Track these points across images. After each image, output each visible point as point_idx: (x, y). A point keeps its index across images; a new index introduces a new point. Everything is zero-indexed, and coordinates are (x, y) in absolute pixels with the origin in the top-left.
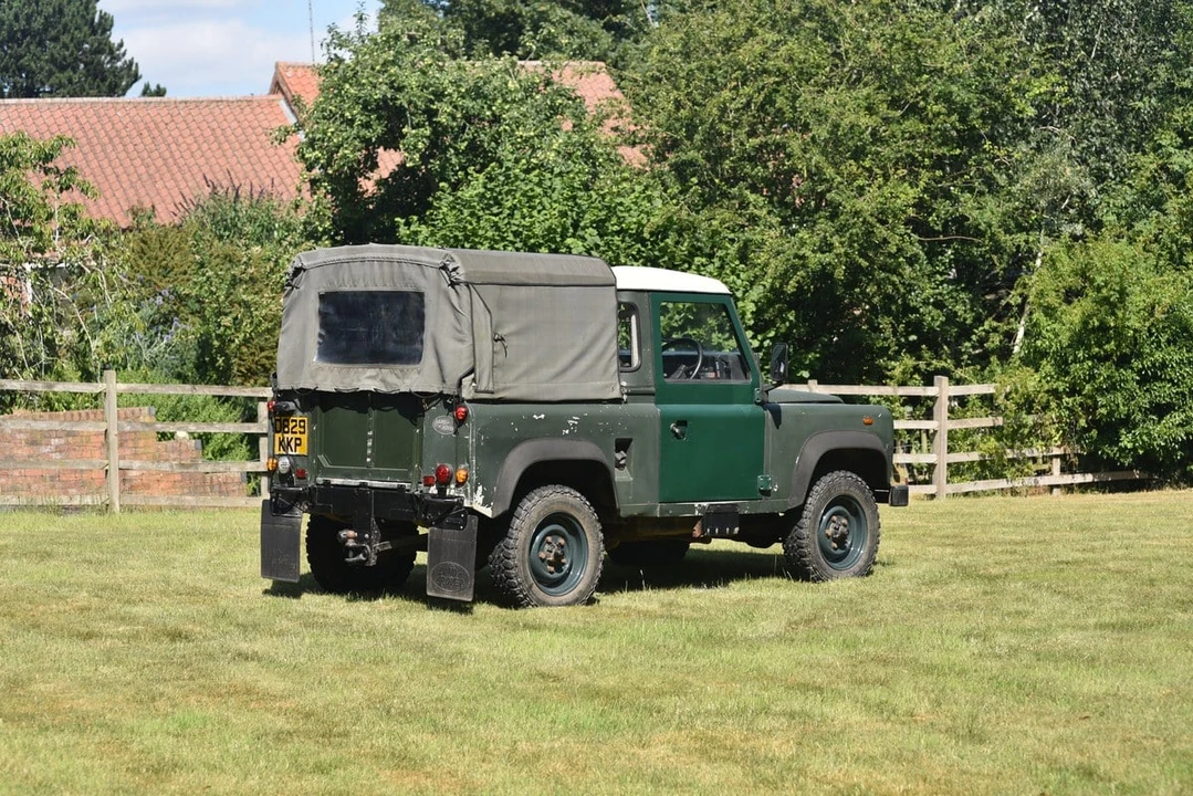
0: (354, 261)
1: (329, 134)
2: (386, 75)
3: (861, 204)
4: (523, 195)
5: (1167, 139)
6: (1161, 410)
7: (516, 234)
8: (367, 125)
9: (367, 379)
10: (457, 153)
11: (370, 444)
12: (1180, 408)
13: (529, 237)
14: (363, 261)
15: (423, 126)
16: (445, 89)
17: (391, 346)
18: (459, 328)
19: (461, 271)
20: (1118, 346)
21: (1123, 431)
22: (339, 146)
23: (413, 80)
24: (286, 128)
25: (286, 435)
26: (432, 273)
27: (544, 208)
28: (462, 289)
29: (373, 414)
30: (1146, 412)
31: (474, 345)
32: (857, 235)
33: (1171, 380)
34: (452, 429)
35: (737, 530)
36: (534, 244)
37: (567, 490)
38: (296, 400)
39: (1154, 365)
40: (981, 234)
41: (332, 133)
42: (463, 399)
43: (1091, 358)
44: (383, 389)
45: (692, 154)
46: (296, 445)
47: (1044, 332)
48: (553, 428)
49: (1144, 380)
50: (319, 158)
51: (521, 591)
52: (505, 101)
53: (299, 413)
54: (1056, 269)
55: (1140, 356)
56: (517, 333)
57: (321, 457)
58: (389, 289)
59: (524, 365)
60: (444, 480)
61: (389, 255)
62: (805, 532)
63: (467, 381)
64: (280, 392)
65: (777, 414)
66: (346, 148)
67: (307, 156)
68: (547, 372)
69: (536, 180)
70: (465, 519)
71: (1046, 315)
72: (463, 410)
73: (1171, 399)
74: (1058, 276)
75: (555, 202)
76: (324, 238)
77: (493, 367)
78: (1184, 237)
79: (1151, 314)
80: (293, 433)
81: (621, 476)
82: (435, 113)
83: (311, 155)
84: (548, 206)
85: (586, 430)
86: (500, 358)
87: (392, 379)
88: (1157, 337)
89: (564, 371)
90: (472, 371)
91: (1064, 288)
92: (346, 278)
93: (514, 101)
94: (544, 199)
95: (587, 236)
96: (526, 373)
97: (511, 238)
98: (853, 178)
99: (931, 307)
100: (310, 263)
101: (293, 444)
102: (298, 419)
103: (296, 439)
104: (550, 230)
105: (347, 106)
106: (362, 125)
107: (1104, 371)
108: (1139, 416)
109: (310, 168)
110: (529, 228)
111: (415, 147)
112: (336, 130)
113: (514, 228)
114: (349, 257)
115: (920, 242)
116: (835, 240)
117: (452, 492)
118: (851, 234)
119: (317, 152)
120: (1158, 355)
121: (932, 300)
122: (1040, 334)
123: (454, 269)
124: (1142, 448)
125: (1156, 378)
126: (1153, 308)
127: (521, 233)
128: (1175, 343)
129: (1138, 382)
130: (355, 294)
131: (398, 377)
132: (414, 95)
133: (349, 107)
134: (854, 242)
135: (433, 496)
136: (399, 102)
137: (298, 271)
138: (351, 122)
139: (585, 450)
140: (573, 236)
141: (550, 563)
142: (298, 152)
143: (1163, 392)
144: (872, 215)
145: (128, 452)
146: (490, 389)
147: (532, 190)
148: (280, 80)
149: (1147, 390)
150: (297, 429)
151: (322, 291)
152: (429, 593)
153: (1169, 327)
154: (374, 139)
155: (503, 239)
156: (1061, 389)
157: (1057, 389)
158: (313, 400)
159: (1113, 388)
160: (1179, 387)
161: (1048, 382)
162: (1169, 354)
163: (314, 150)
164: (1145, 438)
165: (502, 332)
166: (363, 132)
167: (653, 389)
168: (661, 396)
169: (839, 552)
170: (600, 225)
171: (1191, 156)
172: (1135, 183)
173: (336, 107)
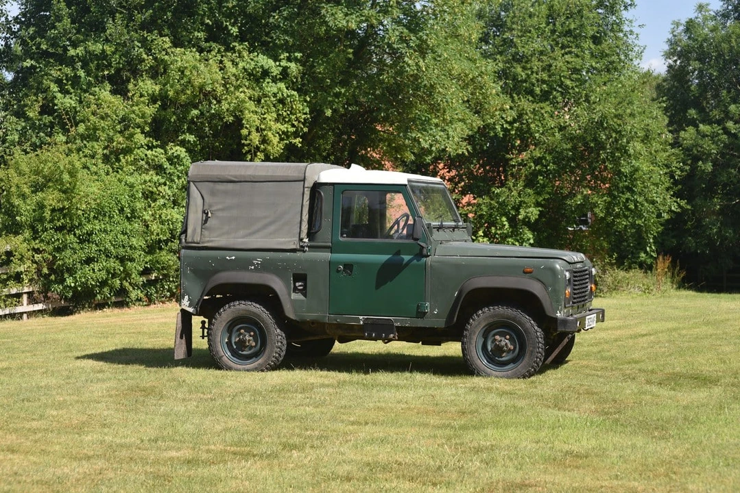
6: (89, 261)
12: (98, 260)
20: (70, 221)
21: (67, 275)
30: (83, 263)
33: (95, 242)
39: (87, 232)
43: (53, 228)
73: (94, 254)
74: (22, 174)
91: (30, 182)
107: (60, 236)
108: (79, 266)
120: (90, 226)
122: (19, 213)
124: (80, 286)
125: (87, 241)
128: (97, 218)
129: (78, 243)
143: (91, 250)
160: (98, 246)
162: (95, 225)
164: (82, 279)
171: (74, 98)
172: (31, 115)
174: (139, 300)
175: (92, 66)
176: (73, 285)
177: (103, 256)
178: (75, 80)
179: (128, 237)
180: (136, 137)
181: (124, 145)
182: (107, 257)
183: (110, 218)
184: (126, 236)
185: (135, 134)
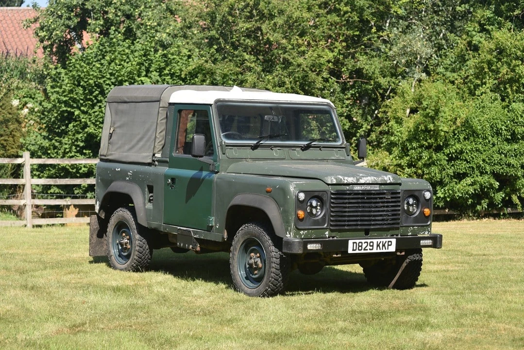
1: (50, 23)
3: (301, 60)
4: (119, 53)
5: (472, 27)
6: (460, 176)
7: (111, 74)
12: (471, 175)
15: (99, 19)
20: (436, 141)
21: (438, 188)
22: (54, 29)
24: (29, 20)
27: (130, 61)
30: (452, 178)
32: (299, 77)
33: (466, 160)
36: (121, 80)
39: (456, 151)
40: (370, 78)
41: (51, 22)
43: (421, 147)
45: (213, 33)
47: (395, 132)
49: (451, 159)
50: (46, 35)
54: (404, 97)
55: (448, 146)
69: (127, 45)
71: (397, 122)
73: (466, 170)
74: (405, 101)
75: (136, 57)
76: (47, 78)
78: (477, 81)
79: (455, 123)
82: (106, 13)
83: (42, 34)
84: (132, 59)
88: (458, 136)
93: (150, 7)
94: (131, 56)
95: (152, 76)
97: (108, 76)
98: (299, 46)
99: (343, 118)
104: (130, 72)
105: (59, 8)
106: (67, 19)
107: (428, 154)
108: (447, 180)
109: (42, 41)
110: (119, 71)
111: (94, 30)
112: (53, 21)
113: (110, 71)
115: (337, 82)
116: (287, 80)
118: (295, 77)
119: (45, 33)
120: (458, 146)
121: (345, 114)
122: (393, 133)
124: (448, 197)
125: (457, 158)
126: (456, 120)
127: (115, 74)
128: (468, 139)
129: (447, 160)
132: (95, 3)
133: (60, 9)
134: (297, 81)
136: (86, 6)
138: (60, 17)
140: (146, 76)
142: (36, 33)
143: (462, 166)
144: (307, 67)
147: (124, 51)
149: (453, 165)
153: (465, 130)
155: (104, 77)
156: (402, 164)
157: (400, 164)
159: (433, 164)
160: (470, 164)
161: (396, 160)
162: (465, 146)
163: (43, 31)
164: (450, 192)
166: (67, 22)
167: (168, 159)
170: (160, 70)
173: (54, 9)
177: (477, 172)
179: (506, 156)
180: (517, 68)
181: (509, 76)
182: (482, 173)
183: (483, 139)
184: (503, 156)
185: (518, 66)
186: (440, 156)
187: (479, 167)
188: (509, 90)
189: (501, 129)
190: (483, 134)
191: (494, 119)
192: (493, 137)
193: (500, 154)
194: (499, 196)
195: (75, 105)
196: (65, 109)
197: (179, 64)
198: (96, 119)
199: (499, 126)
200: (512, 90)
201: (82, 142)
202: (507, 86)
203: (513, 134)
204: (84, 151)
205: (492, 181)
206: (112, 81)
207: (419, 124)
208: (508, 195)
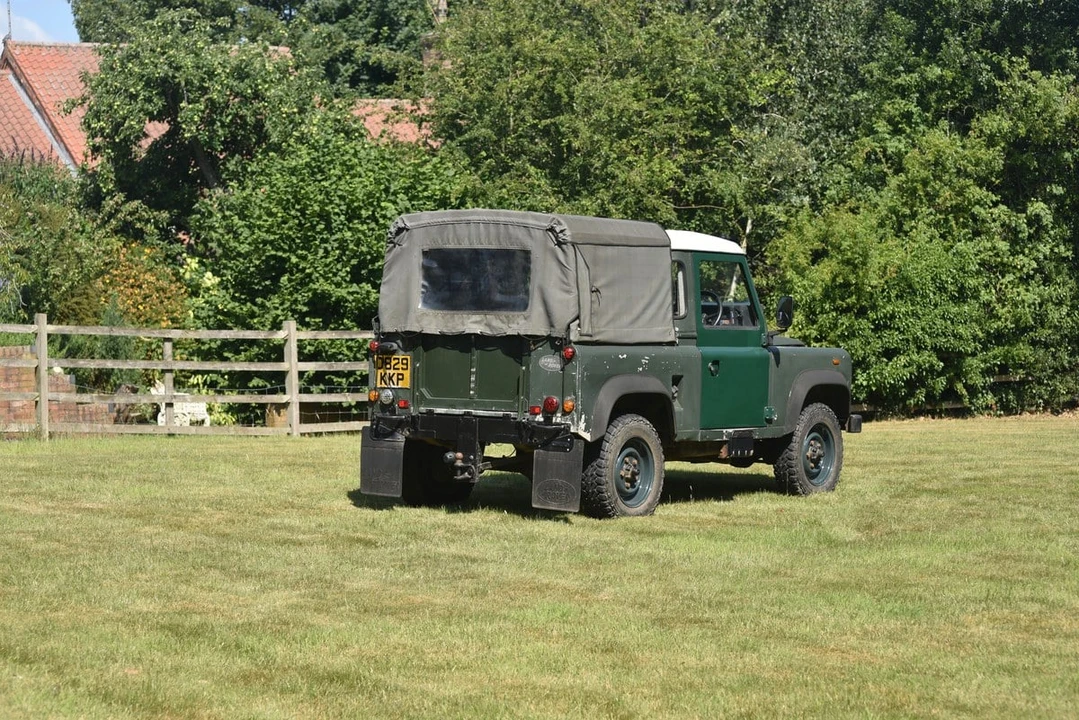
0: (459, 222)
1: (115, 107)
2: (165, 56)
3: (633, 177)
5: (882, 127)
6: (890, 354)
8: (149, 100)
9: (473, 324)
10: (223, 125)
11: (473, 379)
12: (904, 352)
13: (353, 201)
14: (468, 223)
15: (198, 101)
16: (215, 70)
17: (498, 297)
18: (565, 280)
19: (568, 232)
20: (858, 300)
21: (859, 371)
23: (189, 61)
24: (72, 101)
25: (388, 371)
26: (539, 234)
28: (570, 249)
29: (476, 354)
30: (879, 356)
31: (579, 296)
32: (631, 203)
33: (898, 329)
34: (559, 366)
35: (752, 452)
36: (356, 207)
37: (641, 418)
38: (399, 341)
39: (885, 316)
41: (118, 106)
42: (570, 342)
43: (836, 309)
44: (488, 332)
46: (398, 379)
47: (796, 287)
48: (631, 366)
49: (877, 327)
50: (104, 128)
51: (610, 504)
52: (265, 82)
53: (401, 352)
54: (802, 234)
55: (874, 308)
56: (607, 286)
57: (423, 390)
58: (493, 247)
59: (611, 314)
60: (549, 410)
61: (495, 218)
62: (794, 454)
63: (574, 326)
64: (384, 334)
65: (777, 354)
66: (132, 120)
67: (93, 126)
68: (627, 319)
70: (571, 443)
71: (797, 272)
72: (570, 350)
73: (898, 344)
74: (804, 240)
75: (370, 171)
77: (591, 314)
78: (904, 209)
79: (885, 273)
80: (394, 369)
81: (677, 407)
82: (208, 90)
83: (96, 125)
84: (364, 174)
85: (654, 368)
86: (596, 306)
87: (496, 323)
88: (888, 293)
89: (638, 317)
90: (578, 317)
91: (811, 250)
92: (451, 236)
93: (272, 81)
94: (360, 169)
95: (398, 200)
96: (612, 320)
98: (624, 154)
100: (413, 224)
101: (395, 379)
102: (401, 357)
103: (398, 374)
105: (131, 82)
106: (145, 100)
107: (844, 320)
108: (874, 359)
109: (93, 137)
110: (352, 193)
111: (192, 119)
112: (122, 103)
114: (455, 219)
115: (675, 210)
116: (612, 207)
117: (559, 420)
118: (627, 202)
119: (102, 123)
120: (889, 308)
122: (792, 289)
123: (562, 231)
124: (875, 385)
125: (886, 327)
126: (886, 268)
128: (902, 297)
129: (873, 330)
130: (458, 251)
131: (503, 322)
132: (190, 75)
133: (133, 84)
134: (628, 209)
135: (539, 423)
136: (177, 80)
137: (400, 231)
138: (135, 97)
139: (653, 385)
141: (628, 480)
142: (84, 123)
143: (892, 338)
144: (642, 186)
145: (12, 385)
146: (590, 333)
147: (350, 160)
148: (9, 57)
149: (879, 337)
150: (400, 366)
151: (426, 248)
152: (534, 506)
153: (898, 284)
154: (155, 112)
158: (416, 341)
159: (852, 335)
160: (904, 334)
162: (898, 307)
163: (99, 121)
164: (878, 377)
165: (598, 284)
166: (146, 106)
167: (695, 334)
168: (701, 339)
169: (815, 470)
170: (408, 192)
171: (904, 141)
172: (854, 163)
173: (121, 83)
174: (988, 407)
175: (933, 97)
176: (865, 383)
177: (913, 347)
178: (908, 116)
179: (952, 323)
180: (968, 191)
181: (954, 202)
182: (919, 348)
183: (923, 297)
184: (949, 322)
185: (968, 187)
186: (864, 323)
187: (916, 340)
188: (953, 223)
189: (947, 282)
190: (922, 289)
191: (935, 267)
192: (935, 294)
193: (945, 320)
194: (941, 383)
195: (286, 247)
196: (273, 253)
197: (434, 181)
198: (326, 269)
199: (944, 278)
200: (957, 224)
201: (305, 304)
202: (950, 217)
203: (962, 289)
204: (307, 319)
205: (934, 360)
206: (342, 208)
207: (836, 276)
208: (950, 382)
